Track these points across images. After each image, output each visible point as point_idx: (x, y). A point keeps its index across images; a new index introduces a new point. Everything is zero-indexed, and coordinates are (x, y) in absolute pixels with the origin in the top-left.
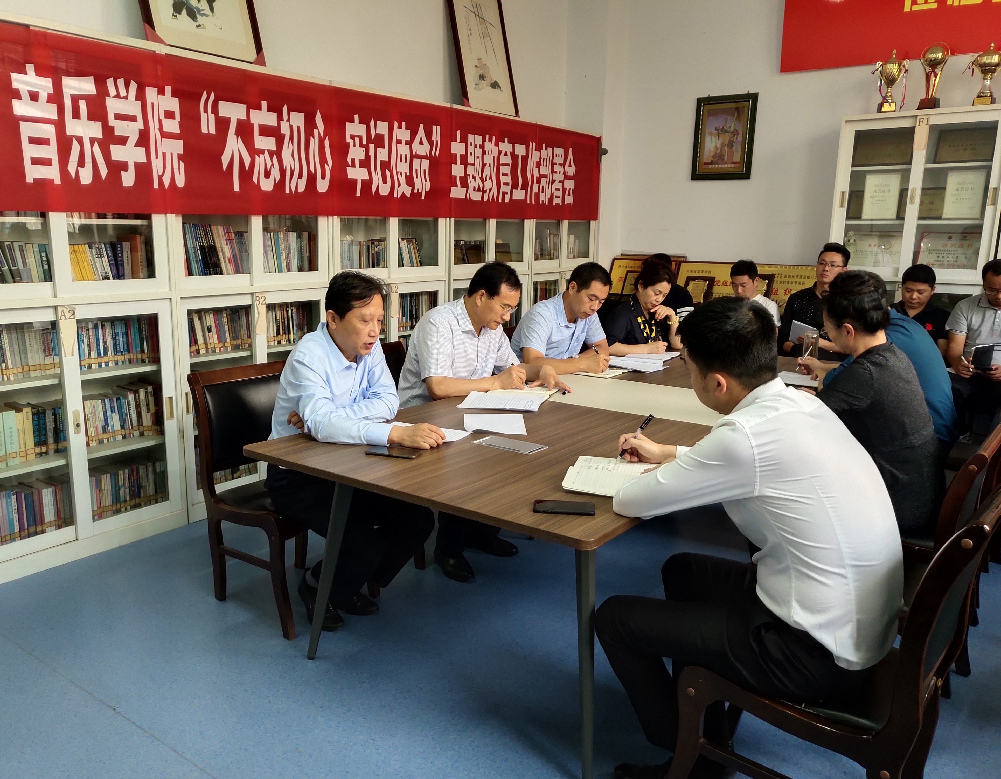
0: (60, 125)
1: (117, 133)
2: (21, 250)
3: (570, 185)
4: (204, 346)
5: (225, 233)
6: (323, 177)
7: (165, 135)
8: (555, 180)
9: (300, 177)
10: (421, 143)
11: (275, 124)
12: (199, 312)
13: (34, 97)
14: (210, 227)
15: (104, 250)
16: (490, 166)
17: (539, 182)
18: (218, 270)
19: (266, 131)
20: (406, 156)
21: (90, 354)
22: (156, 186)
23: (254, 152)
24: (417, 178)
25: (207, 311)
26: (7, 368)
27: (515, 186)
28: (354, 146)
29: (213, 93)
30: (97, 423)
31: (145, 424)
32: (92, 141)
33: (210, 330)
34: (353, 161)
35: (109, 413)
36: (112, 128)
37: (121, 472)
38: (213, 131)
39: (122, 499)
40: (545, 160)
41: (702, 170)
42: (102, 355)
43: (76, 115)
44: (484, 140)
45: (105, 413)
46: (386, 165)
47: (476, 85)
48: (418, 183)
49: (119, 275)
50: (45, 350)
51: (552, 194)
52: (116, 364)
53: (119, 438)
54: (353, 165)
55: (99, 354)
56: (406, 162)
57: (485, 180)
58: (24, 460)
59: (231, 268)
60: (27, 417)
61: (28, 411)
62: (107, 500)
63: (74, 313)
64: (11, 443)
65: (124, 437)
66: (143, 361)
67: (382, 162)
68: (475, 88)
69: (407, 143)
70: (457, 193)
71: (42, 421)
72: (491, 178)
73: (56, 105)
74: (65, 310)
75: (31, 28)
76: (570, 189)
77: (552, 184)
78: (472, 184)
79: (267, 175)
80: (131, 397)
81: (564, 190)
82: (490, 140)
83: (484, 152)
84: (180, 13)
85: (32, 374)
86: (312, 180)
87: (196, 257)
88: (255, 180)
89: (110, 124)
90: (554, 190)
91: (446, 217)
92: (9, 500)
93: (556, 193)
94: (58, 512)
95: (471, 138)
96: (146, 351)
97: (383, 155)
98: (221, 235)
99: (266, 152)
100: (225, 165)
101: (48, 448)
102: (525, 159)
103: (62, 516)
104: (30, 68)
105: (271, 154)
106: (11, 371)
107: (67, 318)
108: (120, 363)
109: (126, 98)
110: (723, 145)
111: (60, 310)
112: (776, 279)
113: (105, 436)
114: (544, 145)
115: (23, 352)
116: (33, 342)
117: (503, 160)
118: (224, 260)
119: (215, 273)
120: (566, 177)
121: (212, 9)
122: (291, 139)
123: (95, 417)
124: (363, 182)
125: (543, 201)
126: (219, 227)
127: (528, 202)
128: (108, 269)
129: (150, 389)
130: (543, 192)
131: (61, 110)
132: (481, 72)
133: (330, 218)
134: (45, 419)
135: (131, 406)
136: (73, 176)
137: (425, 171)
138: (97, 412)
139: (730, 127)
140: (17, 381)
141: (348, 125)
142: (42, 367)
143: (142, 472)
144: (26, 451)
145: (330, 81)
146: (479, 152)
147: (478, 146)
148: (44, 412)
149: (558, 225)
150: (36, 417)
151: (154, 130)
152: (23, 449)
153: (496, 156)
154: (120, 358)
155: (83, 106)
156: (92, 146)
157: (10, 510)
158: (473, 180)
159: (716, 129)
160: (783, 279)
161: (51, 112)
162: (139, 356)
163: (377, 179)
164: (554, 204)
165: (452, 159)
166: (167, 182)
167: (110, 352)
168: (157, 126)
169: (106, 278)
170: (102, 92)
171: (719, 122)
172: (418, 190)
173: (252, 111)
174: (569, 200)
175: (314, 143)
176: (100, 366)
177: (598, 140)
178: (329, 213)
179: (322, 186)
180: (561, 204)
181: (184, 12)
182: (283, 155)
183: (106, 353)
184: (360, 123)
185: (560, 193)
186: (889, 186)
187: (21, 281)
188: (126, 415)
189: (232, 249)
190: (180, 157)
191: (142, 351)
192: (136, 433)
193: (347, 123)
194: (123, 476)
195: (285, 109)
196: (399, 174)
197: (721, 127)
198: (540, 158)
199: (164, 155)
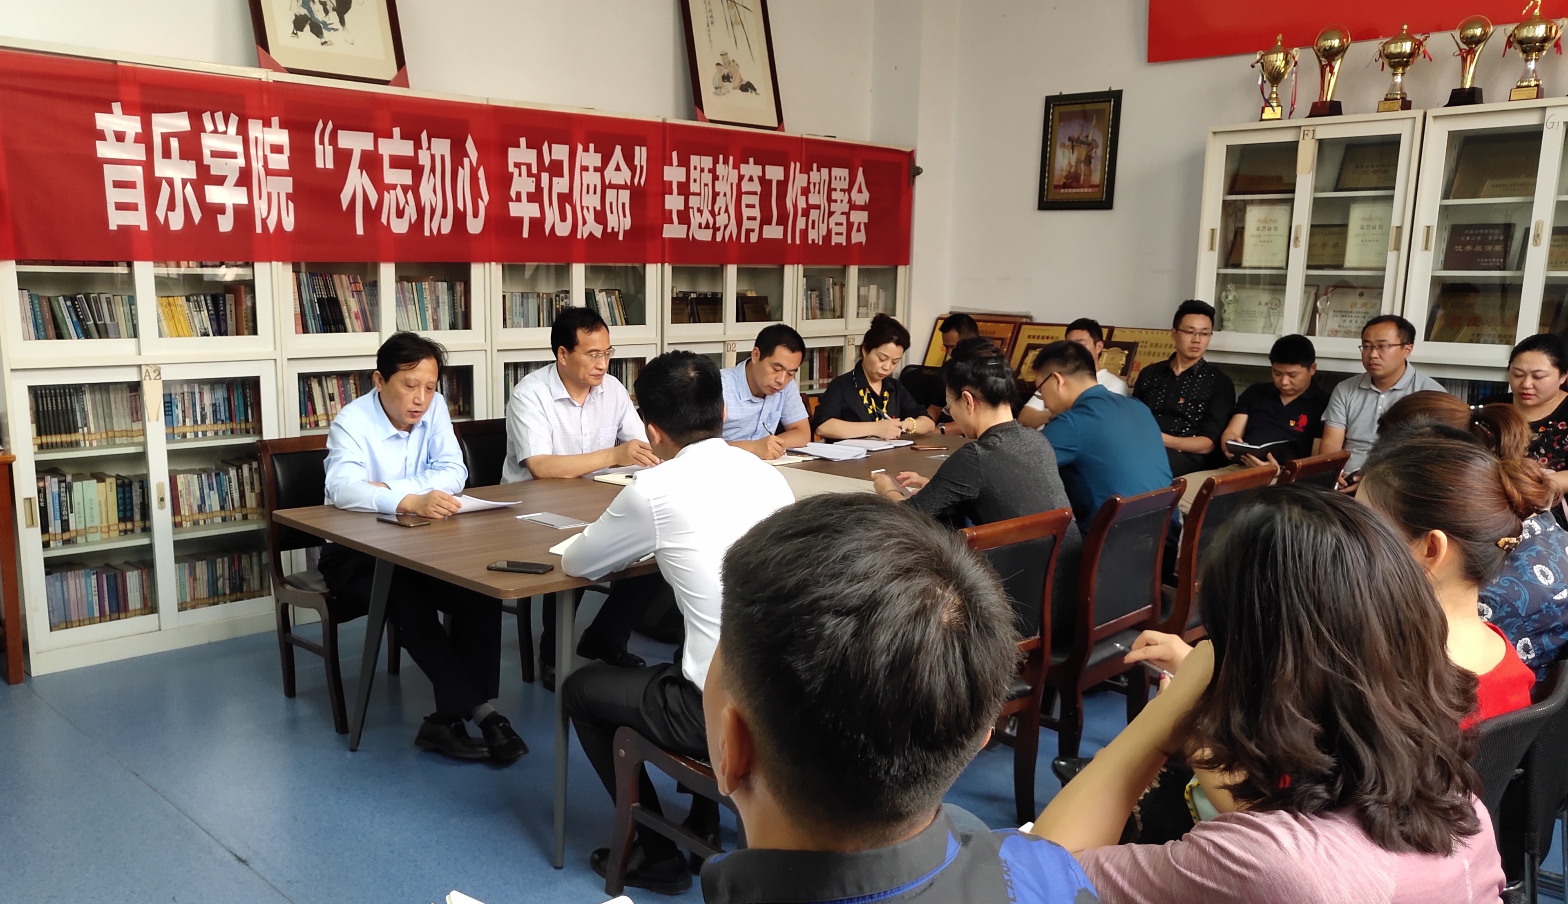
0: (148, 166)
1: (213, 172)
2: (109, 303)
3: (860, 217)
4: (325, 417)
5: (351, 284)
6: (476, 215)
7: (269, 172)
8: (834, 212)
9: (444, 215)
10: (618, 168)
11: (412, 154)
12: (320, 377)
13: (120, 137)
14: (331, 277)
15: (203, 303)
16: (725, 195)
17: (806, 213)
18: (341, 327)
19: (398, 162)
20: (595, 186)
21: (184, 421)
22: (259, 230)
23: (381, 187)
24: (612, 213)
25: (328, 375)
26: (89, 433)
27: (766, 220)
28: (520, 175)
29: (330, 122)
30: (192, 500)
31: (248, 505)
32: (184, 182)
33: (332, 398)
34: (518, 194)
35: (206, 491)
36: (208, 167)
37: (219, 560)
38: (330, 165)
39: (220, 591)
40: (817, 186)
41: (1051, 196)
42: (199, 422)
43: (167, 154)
44: (716, 162)
45: (201, 489)
46: (565, 199)
47: (716, 88)
48: (612, 221)
49: (221, 331)
50: (132, 414)
51: (829, 231)
52: (216, 433)
53: (219, 520)
54: (518, 199)
55: (196, 422)
56: (595, 193)
57: (717, 213)
58: (105, 536)
59: (358, 324)
60: (111, 487)
61: (111, 482)
62: (203, 591)
63: (159, 374)
64: (92, 516)
65: (224, 519)
66: (247, 432)
67: (560, 195)
68: (715, 93)
69: (596, 169)
70: (673, 231)
71: (128, 495)
72: (727, 211)
73: (143, 145)
74: (150, 369)
75: (119, 63)
76: (859, 224)
77: (829, 217)
78: (696, 219)
79: (400, 214)
80: (233, 473)
81: (850, 225)
82: (726, 162)
83: (715, 178)
84: (302, 30)
85: (118, 441)
86: (460, 218)
87: (313, 312)
88: (384, 220)
89: (205, 163)
90: (832, 225)
91: (656, 262)
92: (88, 580)
93: (835, 229)
94: (144, 599)
95: (694, 160)
96: (250, 420)
97: (561, 185)
98: (345, 286)
99: (399, 188)
100: (345, 205)
101: (134, 525)
102: (783, 186)
103: (149, 604)
104: (117, 107)
105: (405, 189)
106: (93, 437)
107: (152, 378)
108: (220, 433)
109: (225, 133)
110: (1078, 162)
111: (144, 369)
112: (1139, 349)
113: (201, 517)
114: (815, 166)
115: (108, 416)
116: (119, 404)
117: (746, 186)
118: (350, 315)
119: (338, 331)
120: (853, 207)
121: (342, 22)
122: (433, 170)
123: (190, 494)
124: (532, 220)
125: (813, 240)
126: (343, 276)
127: (789, 241)
128: (207, 324)
129: (255, 465)
130: (813, 228)
131: (150, 151)
132: (725, 71)
133: (487, 264)
134: (131, 492)
135: (233, 484)
136: (162, 221)
137: (624, 205)
138: (192, 488)
139: (1087, 136)
140: (99, 447)
141: (511, 151)
142: (129, 433)
143: (245, 562)
144: (109, 527)
145: (487, 99)
146: (707, 177)
147: (706, 170)
148: (130, 484)
149: (843, 272)
150: (120, 489)
151: (257, 166)
152: (105, 524)
153: (735, 181)
154: (220, 427)
155: (174, 143)
156: (184, 186)
157: (89, 592)
158: (698, 215)
159: (1070, 139)
160: (1148, 349)
161: (139, 153)
162: (243, 426)
163: (552, 216)
164: (833, 244)
165: (666, 188)
166: (272, 225)
167: (209, 420)
168: (261, 163)
169: (206, 334)
170: (198, 128)
171: (1075, 130)
172: (613, 228)
173: (380, 140)
174: (859, 237)
175: (464, 174)
176: (196, 435)
177: (910, 156)
178: (485, 259)
179: (475, 226)
180: (844, 244)
181: (307, 28)
182: (422, 190)
183: (203, 421)
184: (527, 148)
185: (843, 229)
186: (1275, 221)
187: (107, 336)
188: (227, 493)
189: (360, 302)
190: (289, 197)
191: (247, 420)
192: (239, 516)
193: (510, 149)
194: (222, 566)
195: (424, 136)
196: (585, 209)
197: (1076, 136)
198: (809, 183)
199: (269, 195)
